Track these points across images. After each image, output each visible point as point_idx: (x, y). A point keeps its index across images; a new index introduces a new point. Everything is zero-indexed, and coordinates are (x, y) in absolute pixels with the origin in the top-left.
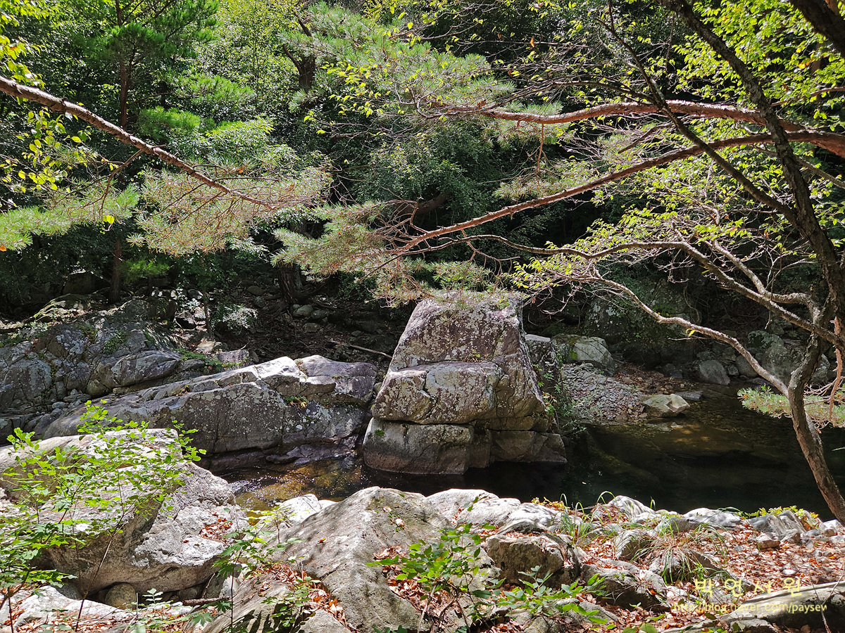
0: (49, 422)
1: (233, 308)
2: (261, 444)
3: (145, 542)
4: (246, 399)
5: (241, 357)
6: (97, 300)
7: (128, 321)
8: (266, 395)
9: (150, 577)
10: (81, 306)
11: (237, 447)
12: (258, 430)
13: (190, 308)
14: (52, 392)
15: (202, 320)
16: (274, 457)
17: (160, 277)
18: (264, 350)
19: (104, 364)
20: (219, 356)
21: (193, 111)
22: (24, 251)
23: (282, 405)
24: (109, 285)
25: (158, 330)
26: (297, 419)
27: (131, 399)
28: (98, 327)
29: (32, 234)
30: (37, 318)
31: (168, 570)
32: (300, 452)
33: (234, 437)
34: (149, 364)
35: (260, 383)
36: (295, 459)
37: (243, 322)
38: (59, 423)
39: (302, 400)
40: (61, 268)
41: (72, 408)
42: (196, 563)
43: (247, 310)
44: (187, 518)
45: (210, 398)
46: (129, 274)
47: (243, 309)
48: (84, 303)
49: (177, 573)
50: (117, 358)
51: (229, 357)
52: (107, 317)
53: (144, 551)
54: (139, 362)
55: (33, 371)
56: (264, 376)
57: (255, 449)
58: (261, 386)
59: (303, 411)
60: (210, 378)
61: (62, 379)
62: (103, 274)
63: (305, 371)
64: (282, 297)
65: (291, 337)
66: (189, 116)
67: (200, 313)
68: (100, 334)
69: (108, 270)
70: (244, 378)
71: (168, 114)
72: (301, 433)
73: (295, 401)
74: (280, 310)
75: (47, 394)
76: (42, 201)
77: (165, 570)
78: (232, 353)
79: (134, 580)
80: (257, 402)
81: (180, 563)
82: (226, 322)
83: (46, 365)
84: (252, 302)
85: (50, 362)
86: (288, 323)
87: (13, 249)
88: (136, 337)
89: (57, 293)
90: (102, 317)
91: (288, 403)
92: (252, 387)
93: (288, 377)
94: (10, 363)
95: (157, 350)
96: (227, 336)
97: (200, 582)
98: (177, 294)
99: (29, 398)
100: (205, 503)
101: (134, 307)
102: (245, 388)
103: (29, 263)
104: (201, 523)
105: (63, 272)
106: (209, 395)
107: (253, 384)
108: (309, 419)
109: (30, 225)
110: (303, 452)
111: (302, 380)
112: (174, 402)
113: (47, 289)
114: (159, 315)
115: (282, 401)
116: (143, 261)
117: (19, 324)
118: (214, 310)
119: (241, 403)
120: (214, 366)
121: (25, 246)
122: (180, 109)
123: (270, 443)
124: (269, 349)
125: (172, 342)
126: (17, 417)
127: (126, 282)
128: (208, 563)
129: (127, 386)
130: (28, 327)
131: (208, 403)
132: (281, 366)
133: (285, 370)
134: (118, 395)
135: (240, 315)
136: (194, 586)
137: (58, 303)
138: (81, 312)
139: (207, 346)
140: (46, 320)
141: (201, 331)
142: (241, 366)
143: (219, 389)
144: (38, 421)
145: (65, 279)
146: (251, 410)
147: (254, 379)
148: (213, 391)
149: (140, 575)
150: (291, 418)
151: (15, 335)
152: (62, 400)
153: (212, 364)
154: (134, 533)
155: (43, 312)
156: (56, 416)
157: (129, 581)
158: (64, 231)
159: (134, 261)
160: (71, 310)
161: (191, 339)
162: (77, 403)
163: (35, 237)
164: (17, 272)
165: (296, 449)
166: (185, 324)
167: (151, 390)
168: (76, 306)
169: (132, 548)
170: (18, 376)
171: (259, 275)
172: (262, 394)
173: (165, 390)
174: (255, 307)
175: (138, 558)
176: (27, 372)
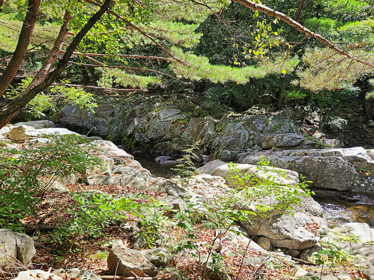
0: (245, 156)
1: (335, 118)
2: (339, 189)
3: (277, 222)
4: (335, 165)
5: (335, 143)
6: (271, 108)
7: (283, 118)
8: (346, 165)
9: (278, 238)
10: (265, 110)
11: (326, 187)
12: (339, 181)
13: (313, 115)
14: (248, 144)
15: (318, 122)
16: (345, 196)
17: (301, 100)
18: (348, 141)
19: (270, 136)
20: (323, 141)
21: (332, 18)
22: (246, 84)
23: (355, 172)
24: (277, 101)
25: (296, 124)
26: (362, 181)
27: (279, 153)
28: (270, 119)
29: (250, 77)
30: (247, 113)
31: (286, 238)
32: (361, 197)
33: (325, 182)
34: (289, 139)
35: (344, 158)
36: (357, 201)
37: (339, 126)
38: (249, 158)
39: (367, 172)
40: (259, 93)
41: (254, 152)
42: (300, 240)
43: (342, 120)
44: (298, 217)
45: (316, 160)
46: (287, 97)
47: (340, 119)
48: (266, 108)
49: (290, 241)
50: (276, 134)
51: (328, 142)
52: (274, 116)
53: (277, 226)
54: (285, 138)
55: (242, 134)
56: (347, 155)
57: (335, 190)
58: (344, 160)
59: (367, 177)
60: (318, 151)
61: (252, 139)
62: (275, 96)
63: (371, 156)
64: (363, 115)
65: (364, 137)
66: (329, 21)
67: (317, 118)
68: (270, 123)
69: (278, 95)
70: (335, 154)
71: (319, 20)
72: (363, 188)
73: (362, 171)
74: (361, 122)
75: (246, 144)
76: (256, 63)
77: (285, 238)
78: (331, 140)
79: (270, 237)
80: (341, 167)
81: (292, 237)
82: (330, 125)
83: (247, 132)
84: (346, 116)
85: (249, 131)
86: (364, 129)
87: (242, 83)
88: (285, 126)
89: (256, 103)
90: (272, 115)
91: (358, 171)
92: (339, 159)
93: (360, 158)
94: (234, 129)
95: (294, 133)
96: (329, 131)
97: (300, 249)
98: (307, 108)
99: (239, 145)
100: (308, 213)
101: (286, 112)
102: (335, 159)
103: (247, 89)
104: (305, 222)
105: (259, 94)
106: (316, 159)
107: (340, 158)
108: (370, 183)
109: (250, 74)
110: (363, 198)
111: (369, 161)
112: (298, 159)
113: (252, 101)
114: (297, 117)
115: (355, 170)
116: (294, 92)
117: (240, 114)
118: (324, 118)
119: (332, 166)
120: (320, 145)
121: (246, 82)
122: (325, 17)
123: (344, 189)
124: (351, 141)
125: (301, 130)
126: (234, 152)
127: (285, 101)
128: (306, 242)
129: (278, 147)
130: (243, 116)
131: (315, 163)
132: (357, 151)
133: (359, 154)
134: (274, 151)
135: (338, 122)
136: (297, 250)
137: (256, 107)
138: (264, 112)
139: (318, 135)
140: (250, 114)
141: (316, 127)
142: (334, 148)
143: (321, 157)
144: (241, 155)
145: (260, 97)
146: (337, 171)
147: (341, 156)
148: (318, 157)
149: (274, 236)
150: (358, 179)
151: (238, 119)
152: (251, 148)
153: (319, 144)
154: (273, 216)
155: (249, 110)
156: (248, 154)
157: (268, 237)
158: (263, 77)
159: (290, 91)
160: (260, 111)
161: (311, 130)
162: (257, 150)
163: (251, 79)
164: (242, 93)
165: (359, 196)
166: (308, 123)
167: (288, 151)
168: (262, 109)
169: (271, 223)
170: (236, 135)
171: (352, 103)
172: (344, 164)
173: (295, 152)
174: (347, 118)
175: (273, 228)
176: (240, 134)
